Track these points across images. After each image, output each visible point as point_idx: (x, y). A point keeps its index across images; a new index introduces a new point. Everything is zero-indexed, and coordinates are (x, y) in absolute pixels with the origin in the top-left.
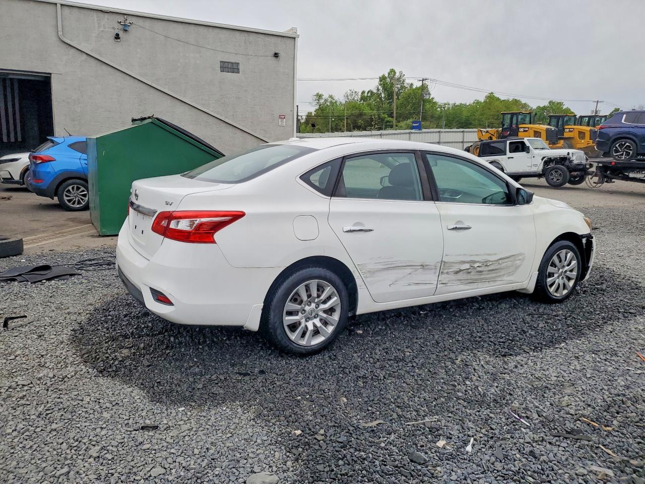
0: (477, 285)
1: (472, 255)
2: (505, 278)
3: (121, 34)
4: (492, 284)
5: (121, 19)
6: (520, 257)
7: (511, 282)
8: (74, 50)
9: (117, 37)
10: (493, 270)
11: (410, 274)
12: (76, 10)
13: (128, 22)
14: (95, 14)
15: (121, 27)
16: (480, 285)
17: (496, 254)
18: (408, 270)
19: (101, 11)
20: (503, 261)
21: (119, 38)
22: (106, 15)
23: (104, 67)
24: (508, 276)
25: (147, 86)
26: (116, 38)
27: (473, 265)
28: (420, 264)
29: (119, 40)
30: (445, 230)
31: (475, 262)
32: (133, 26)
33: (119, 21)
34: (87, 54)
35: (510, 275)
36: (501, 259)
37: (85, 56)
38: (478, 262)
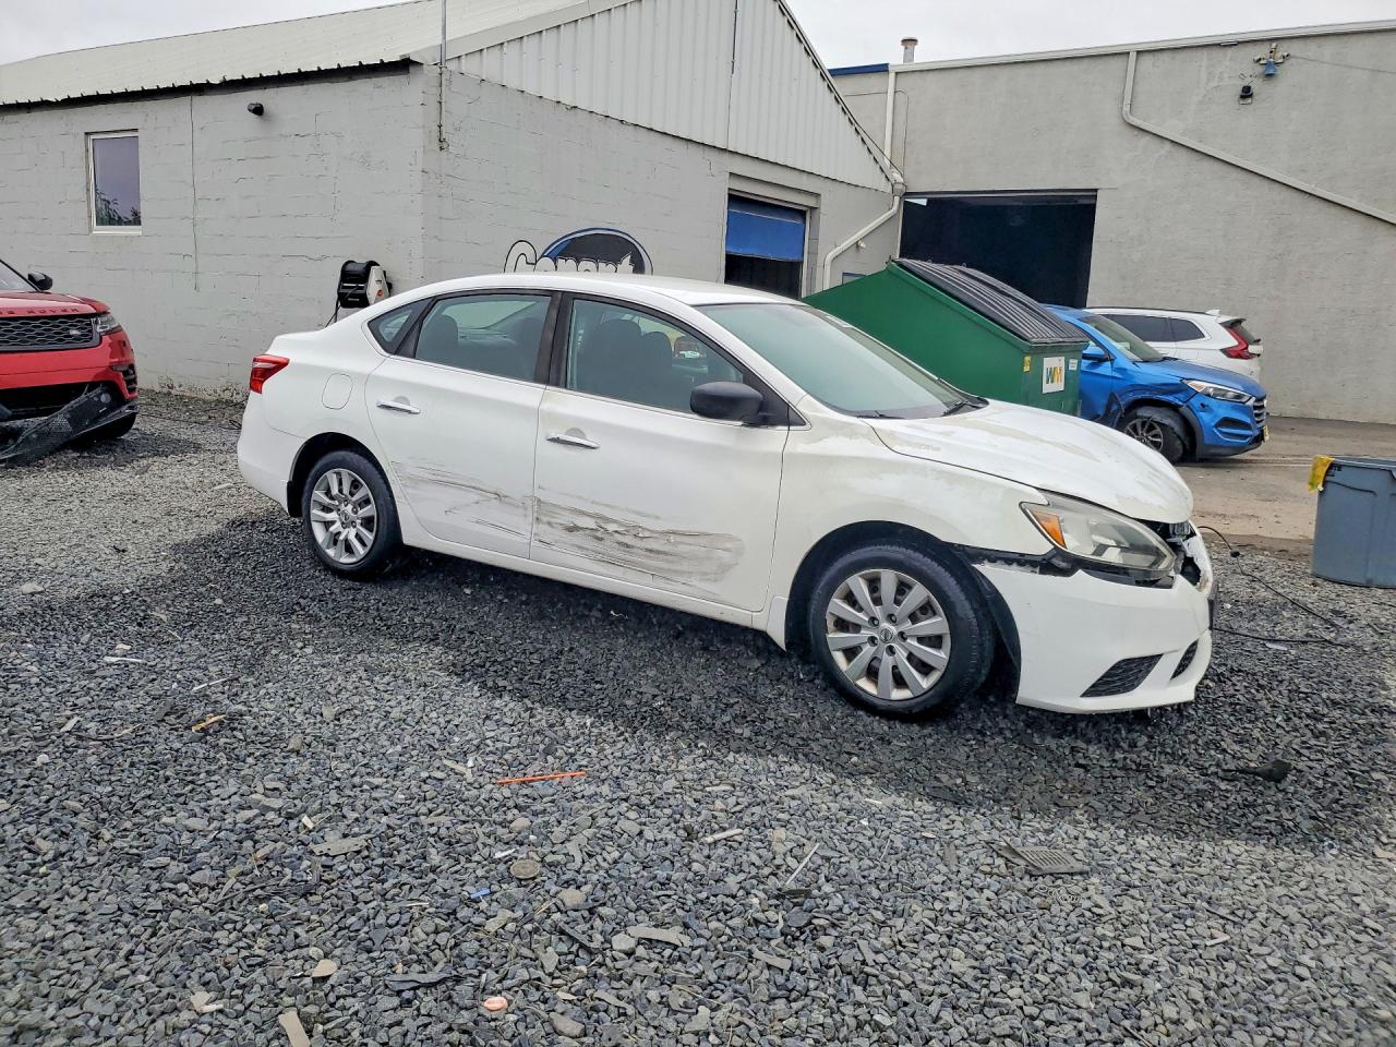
0: (624, 573)
1: (597, 503)
2: (694, 582)
3: (1257, 86)
4: (661, 583)
5: (1262, 52)
6: (728, 545)
7: (710, 596)
8: (1148, 138)
9: (1246, 93)
10: (658, 552)
11: (477, 503)
12: (1166, 56)
13: (1279, 55)
14: (1204, 55)
15: (1260, 69)
16: (631, 575)
17: (658, 518)
18: (473, 496)
19: (1219, 44)
20: (679, 538)
21: (1251, 96)
22: (1230, 52)
23: (1207, 164)
24: (701, 580)
25: (1303, 195)
26: (1243, 97)
27: (603, 525)
28: (493, 490)
29: (1249, 100)
30: (541, 439)
31: (607, 520)
32: (1292, 61)
33: (1256, 58)
34: (1172, 141)
35: (704, 580)
36: (674, 533)
37: (1168, 146)
38: (615, 522)
